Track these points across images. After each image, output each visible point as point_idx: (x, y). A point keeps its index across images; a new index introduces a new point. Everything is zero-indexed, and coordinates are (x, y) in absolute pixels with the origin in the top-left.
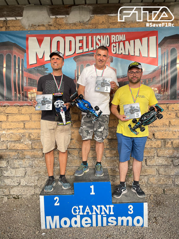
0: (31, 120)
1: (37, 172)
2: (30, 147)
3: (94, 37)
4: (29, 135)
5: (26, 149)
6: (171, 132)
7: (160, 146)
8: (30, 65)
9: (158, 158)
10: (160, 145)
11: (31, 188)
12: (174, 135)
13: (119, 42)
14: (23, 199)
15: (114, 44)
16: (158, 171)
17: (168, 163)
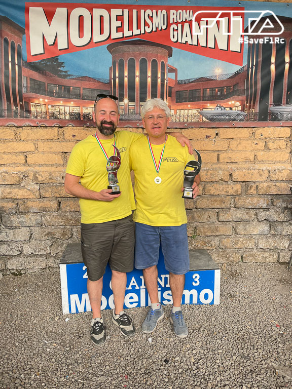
0: (37, 151)
1: (49, 234)
2: (37, 194)
3: (142, 11)
4: (34, 175)
5: (30, 197)
6: (257, 171)
7: (239, 193)
8: (33, 55)
9: (236, 210)
10: (240, 191)
11: (41, 259)
12: (261, 175)
13: (183, 23)
14: (29, 276)
15: (174, 26)
16: (235, 229)
17: (250, 217)
